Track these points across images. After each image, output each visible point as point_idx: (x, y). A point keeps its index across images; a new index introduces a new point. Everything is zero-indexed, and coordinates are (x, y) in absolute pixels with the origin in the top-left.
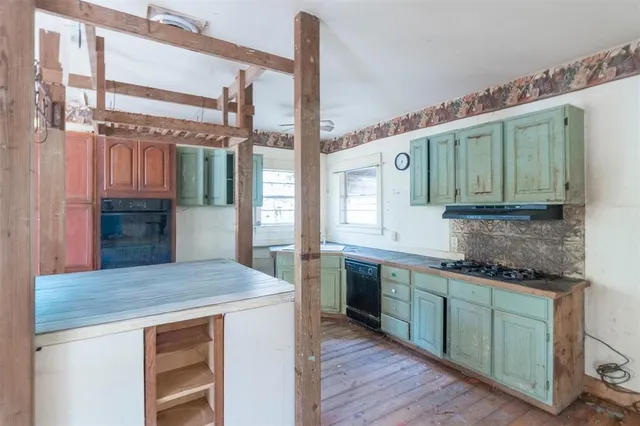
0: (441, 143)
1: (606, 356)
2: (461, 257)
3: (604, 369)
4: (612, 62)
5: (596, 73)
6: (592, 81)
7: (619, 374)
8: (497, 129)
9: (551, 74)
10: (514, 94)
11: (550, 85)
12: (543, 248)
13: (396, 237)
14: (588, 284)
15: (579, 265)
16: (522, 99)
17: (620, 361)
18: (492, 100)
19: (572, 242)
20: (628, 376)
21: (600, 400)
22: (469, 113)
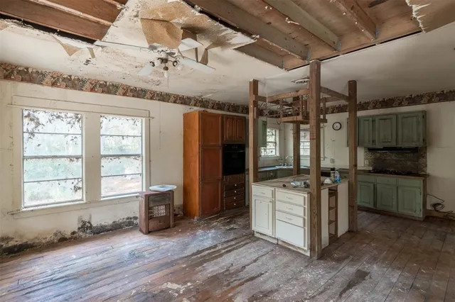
0: (365, 120)
1: (435, 201)
2: (371, 168)
3: (435, 205)
4: (438, 95)
5: (431, 99)
6: (430, 101)
7: (440, 206)
8: (394, 117)
9: (413, 96)
10: (397, 102)
11: (413, 100)
12: (409, 163)
13: (333, 161)
14: (429, 175)
15: (425, 169)
16: (400, 105)
17: (440, 202)
18: (386, 103)
19: (421, 161)
20: (443, 207)
21: (433, 217)
22: (374, 108)
